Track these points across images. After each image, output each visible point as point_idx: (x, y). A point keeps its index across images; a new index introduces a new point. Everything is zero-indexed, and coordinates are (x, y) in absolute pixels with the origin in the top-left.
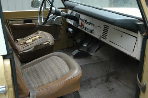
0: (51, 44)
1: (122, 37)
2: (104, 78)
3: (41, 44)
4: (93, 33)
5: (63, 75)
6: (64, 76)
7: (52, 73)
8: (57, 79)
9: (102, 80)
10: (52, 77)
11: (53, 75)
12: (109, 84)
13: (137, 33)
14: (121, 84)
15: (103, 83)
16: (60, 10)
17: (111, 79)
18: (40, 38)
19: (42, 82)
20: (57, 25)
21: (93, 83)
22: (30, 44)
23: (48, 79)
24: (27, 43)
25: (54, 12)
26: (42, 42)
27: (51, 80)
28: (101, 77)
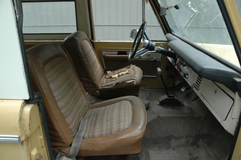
0: (135, 84)
1: (215, 93)
2: (191, 140)
3: (123, 82)
4: (186, 78)
5: (119, 130)
6: (120, 132)
7: (109, 124)
8: (111, 134)
9: (187, 142)
10: (107, 130)
11: (109, 128)
12: (194, 150)
13: (235, 93)
14: (211, 154)
15: (187, 146)
16: (154, 43)
17: (201, 142)
18: (127, 74)
19: (94, 132)
20: (155, 61)
21: (173, 143)
22: (114, 79)
23: (102, 131)
24: (113, 78)
25: (146, 45)
26: (127, 79)
27: (104, 133)
28: (186, 137)
